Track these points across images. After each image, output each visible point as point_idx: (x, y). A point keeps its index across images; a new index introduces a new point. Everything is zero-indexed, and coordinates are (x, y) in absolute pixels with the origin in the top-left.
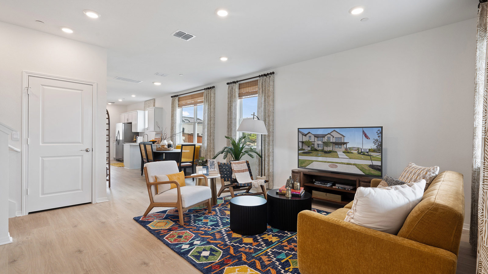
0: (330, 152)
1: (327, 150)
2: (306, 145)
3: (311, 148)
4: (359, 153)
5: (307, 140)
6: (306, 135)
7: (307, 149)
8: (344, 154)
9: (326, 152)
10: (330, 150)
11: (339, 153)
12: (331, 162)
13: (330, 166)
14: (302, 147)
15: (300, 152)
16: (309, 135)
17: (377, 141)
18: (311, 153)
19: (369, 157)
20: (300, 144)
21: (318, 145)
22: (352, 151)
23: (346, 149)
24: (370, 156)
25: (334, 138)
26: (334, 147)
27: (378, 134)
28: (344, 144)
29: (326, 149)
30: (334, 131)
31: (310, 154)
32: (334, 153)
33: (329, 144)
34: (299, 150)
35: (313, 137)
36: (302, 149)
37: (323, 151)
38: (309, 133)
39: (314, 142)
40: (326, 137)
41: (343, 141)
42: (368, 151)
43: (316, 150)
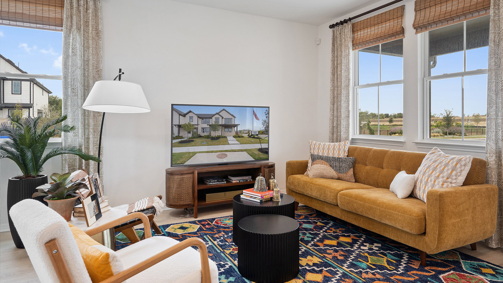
0: (218, 138)
1: (215, 136)
2: (185, 129)
3: (193, 135)
4: (250, 137)
5: (187, 123)
6: (184, 115)
7: (186, 135)
8: (234, 139)
9: (213, 139)
10: (219, 135)
11: (228, 138)
12: (220, 151)
13: (219, 157)
14: (179, 133)
15: (174, 141)
16: (190, 114)
17: (266, 122)
18: (193, 141)
19: (258, 140)
20: (176, 129)
21: (203, 129)
22: (244, 135)
23: (237, 133)
24: (260, 138)
25: (223, 120)
26: (223, 130)
27: (266, 115)
28: (234, 127)
29: (214, 134)
30: (224, 110)
31: (192, 143)
32: (224, 139)
33: (217, 127)
34: (173, 138)
35: (195, 118)
36: (177, 138)
37: (210, 138)
38: (190, 112)
39: (198, 125)
40: (214, 118)
41: (233, 123)
42: (257, 133)
43: (200, 137)
